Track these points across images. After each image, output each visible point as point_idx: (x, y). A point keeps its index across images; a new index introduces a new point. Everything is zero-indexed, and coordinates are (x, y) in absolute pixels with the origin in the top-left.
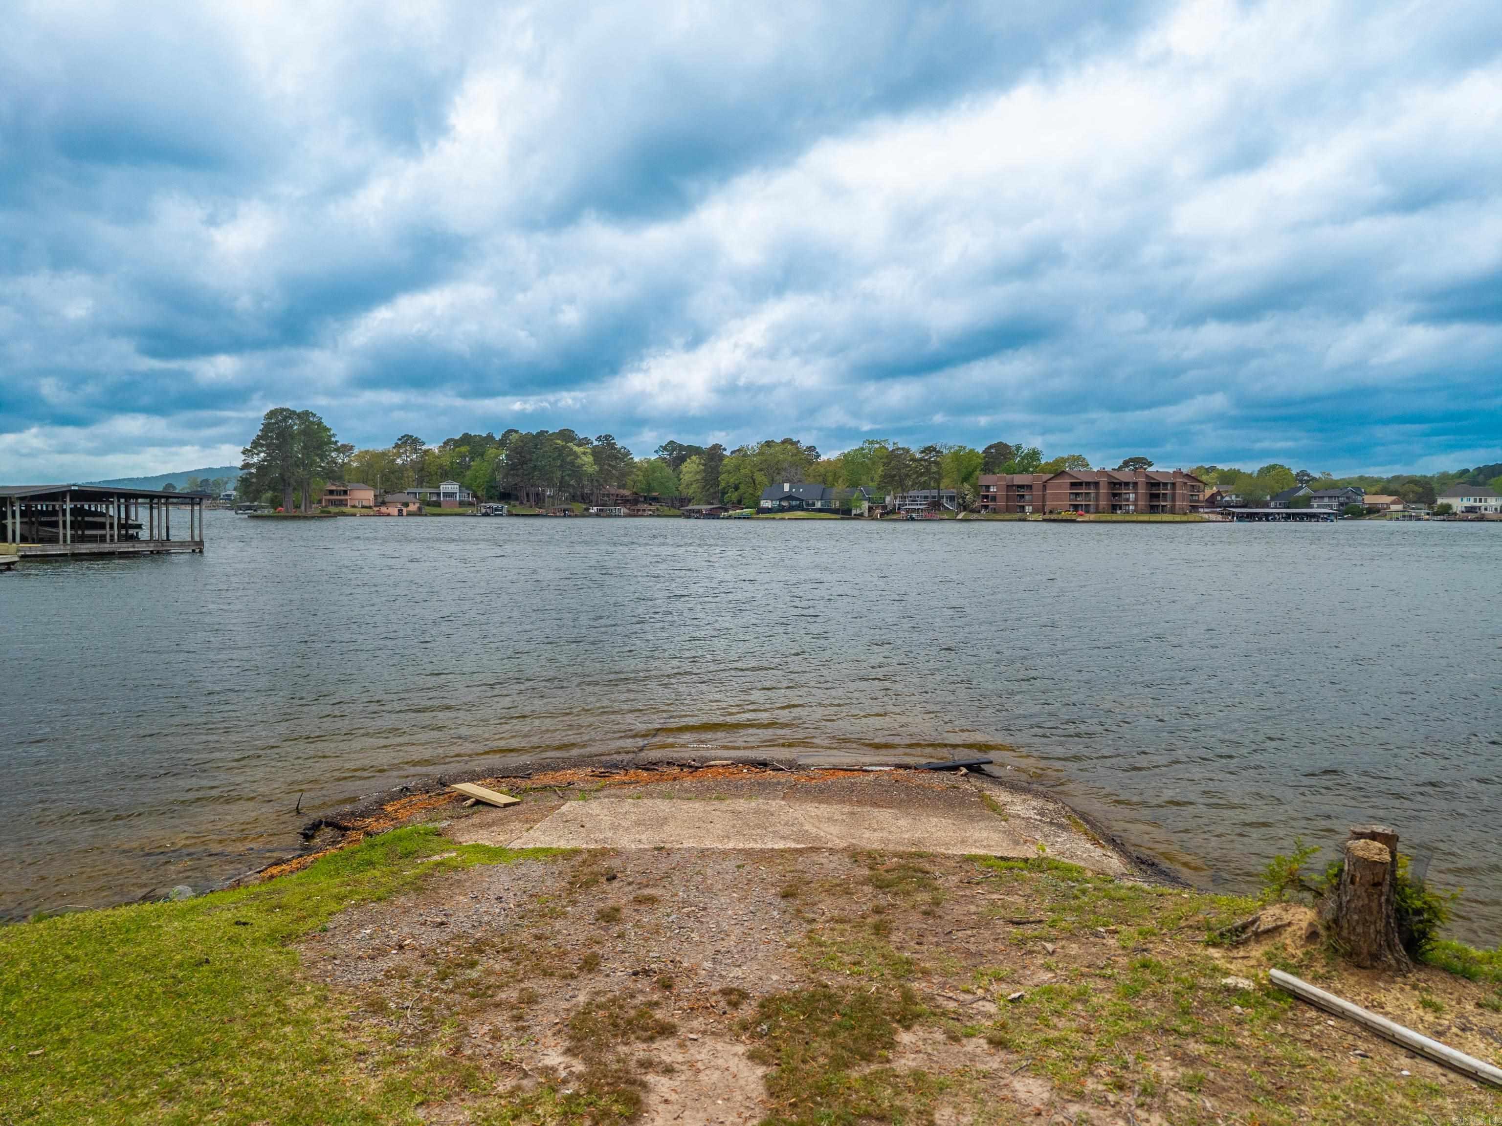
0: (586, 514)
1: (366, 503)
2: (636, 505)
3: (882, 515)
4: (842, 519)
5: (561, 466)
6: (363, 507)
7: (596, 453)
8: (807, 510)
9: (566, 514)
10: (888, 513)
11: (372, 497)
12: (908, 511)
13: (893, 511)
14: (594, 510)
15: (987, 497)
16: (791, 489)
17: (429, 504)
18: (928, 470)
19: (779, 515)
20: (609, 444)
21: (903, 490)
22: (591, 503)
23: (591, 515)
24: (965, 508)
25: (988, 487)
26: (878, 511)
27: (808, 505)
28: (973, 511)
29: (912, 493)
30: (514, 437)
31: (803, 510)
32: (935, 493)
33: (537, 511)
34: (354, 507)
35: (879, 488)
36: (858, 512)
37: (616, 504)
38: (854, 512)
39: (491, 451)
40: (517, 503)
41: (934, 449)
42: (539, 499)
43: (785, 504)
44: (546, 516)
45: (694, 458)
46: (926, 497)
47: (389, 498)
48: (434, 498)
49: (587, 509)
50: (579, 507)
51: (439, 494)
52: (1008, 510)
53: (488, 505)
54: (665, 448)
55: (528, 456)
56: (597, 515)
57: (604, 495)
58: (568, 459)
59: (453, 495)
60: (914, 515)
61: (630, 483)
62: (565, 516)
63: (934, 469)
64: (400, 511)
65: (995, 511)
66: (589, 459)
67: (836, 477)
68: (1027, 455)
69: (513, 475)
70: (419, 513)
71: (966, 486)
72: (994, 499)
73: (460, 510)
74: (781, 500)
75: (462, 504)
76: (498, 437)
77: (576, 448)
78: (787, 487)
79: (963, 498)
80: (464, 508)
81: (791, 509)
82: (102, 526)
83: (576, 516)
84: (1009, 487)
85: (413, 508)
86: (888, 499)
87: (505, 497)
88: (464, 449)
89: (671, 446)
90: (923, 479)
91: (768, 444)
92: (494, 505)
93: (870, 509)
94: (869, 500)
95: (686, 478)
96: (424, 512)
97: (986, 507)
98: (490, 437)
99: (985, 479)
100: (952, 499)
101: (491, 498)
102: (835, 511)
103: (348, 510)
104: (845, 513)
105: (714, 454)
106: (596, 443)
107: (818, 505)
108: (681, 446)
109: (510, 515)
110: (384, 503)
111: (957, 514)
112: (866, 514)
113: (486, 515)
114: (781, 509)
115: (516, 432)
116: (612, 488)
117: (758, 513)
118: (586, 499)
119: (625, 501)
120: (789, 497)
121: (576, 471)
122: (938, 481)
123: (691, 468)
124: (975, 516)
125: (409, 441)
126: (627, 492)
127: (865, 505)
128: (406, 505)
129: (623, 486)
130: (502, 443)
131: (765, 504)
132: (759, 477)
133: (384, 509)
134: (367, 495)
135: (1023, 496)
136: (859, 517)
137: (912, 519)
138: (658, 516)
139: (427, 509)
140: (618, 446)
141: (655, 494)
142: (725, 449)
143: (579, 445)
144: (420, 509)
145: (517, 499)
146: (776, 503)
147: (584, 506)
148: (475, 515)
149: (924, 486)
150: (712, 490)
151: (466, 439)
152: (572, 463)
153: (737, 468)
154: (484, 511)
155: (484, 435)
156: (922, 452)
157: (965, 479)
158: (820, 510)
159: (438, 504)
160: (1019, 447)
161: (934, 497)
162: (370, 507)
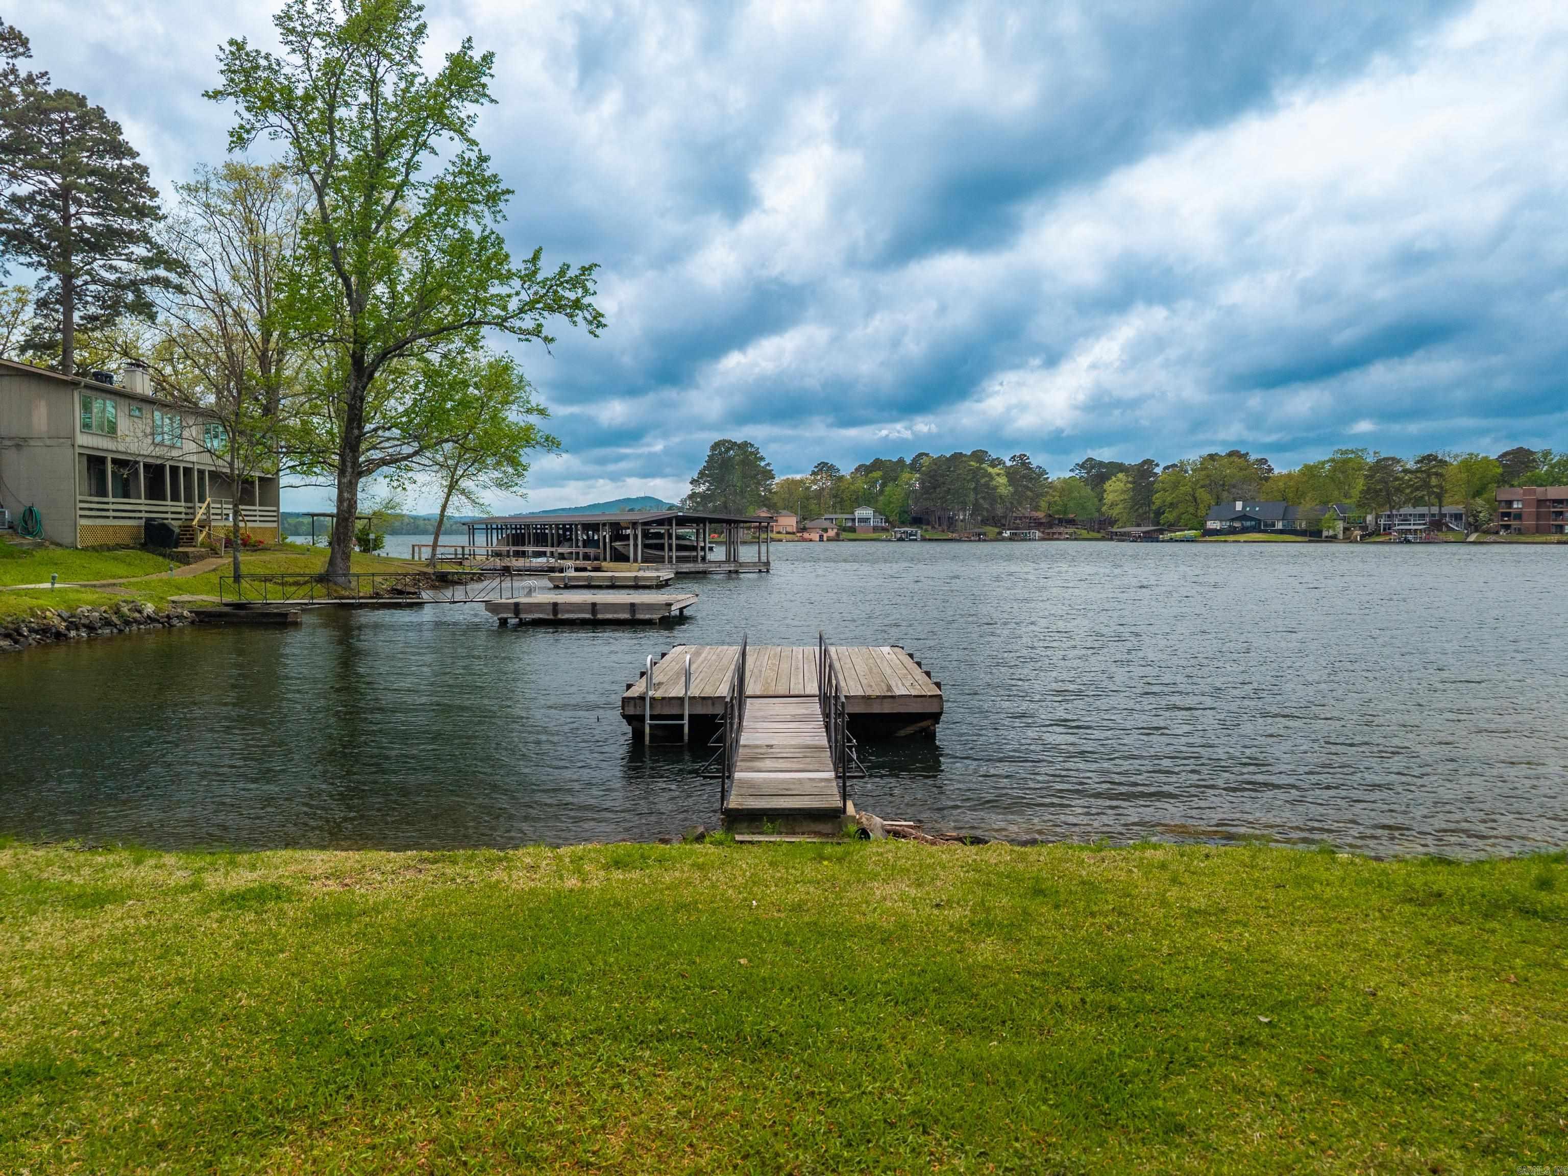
0: (999, 538)
1: (789, 529)
2: (1051, 527)
3: (1362, 536)
4: (1310, 541)
5: (975, 489)
6: (788, 533)
7: (1011, 474)
8: (1265, 532)
9: (980, 538)
10: (1370, 535)
11: (795, 524)
12: (1401, 532)
13: (1376, 532)
14: (1007, 534)
15: (1508, 515)
16: (1244, 507)
17: (845, 529)
18: (1426, 485)
19: (1231, 538)
20: (1024, 464)
21: (1391, 509)
22: (1003, 527)
23: (1004, 539)
24: (1475, 527)
25: (1510, 503)
26: (1358, 533)
27: (1265, 525)
28: (1487, 532)
29: (1403, 511)
30: (925, 461)
31: (1260, 531)
32: (1435, 510)
33: (950, 535)
34: (779, 533)
35: (1360, 505)
36: (1331, 533)
37: (1030, 528)
38: (1325, 534)
39: (905, 476)
40: (929, 528)
41: (1435, 459)
42: (951, 523)
43: (1237, 524)
44: (960, 540)
45: (1120, 475)
46: (1422, 516)
47: (808, 524)
48: (850, 524)
49: (1000, 533)
50: (992, 531)
51: (853, 520)
52: (1539, 530)
53: (902, 530)
54: (1082, 466)
55: (941, 480)
56: (1010, 539)
57: (1016, 518)
58: (983, 481)
59: (866, 520)
60: (1410, 537)
61: (1043, 504)
62: (979, 540)
63: (1434, 481)
64: (821, 537)
65: (1519, 532)
66: (1003, 480)
67: (1300, 495)
68: (1559, 462)
69: (926, 499)
70: (836, 539)
71: (1479, 501)
72: (1519, 516)
73: (875, 536)
74: (1233, 520)
75: (875, 529)
76: (908, 461)
77: (990, 470)
78: (1239, 506)
79: (1475, 516)
80: (879, 533)
81: (1244, 530)
82: (661, 547)
83: (991, 540)
84: (1540, 502)
85: (832, 533)
86: (1369, 518)
87: (917, 521)
88: (877, 474)
89: (1089, 465)
90: (1418, 494)
91: (1212, 457)
92: (909, 530)
93: (1346, 529)
94: (1344, 519)
95: (1109, 498)
96: (841, 537)
97: (1507, 527)
98: (901, 461)
99: (1505, 494)
100: (1457, 517)
101: (903, 523)
102: (1303, 533)
103: (774, 535)
104: (1314, 534)
105: (1144, 470)
106: (1009, 464)
107: (1279, 526)
108: (1101, 464)
109: (924, 539)
110: (804, 529)
111: (1467, 535)
112: (1341, 536)
113: (901, 540)
114: (1233, 531)
115: (927, 455)
116: (1026, 510)
117: (1204, 535)
118: (998, 522)
119: (1038, 524)
120: (1243, 517)
121: (988, 491)
122: (1439, 497)
123: (1116, 488)
124: (1492, 538)
125: (824, 468)
126: (1040, 515)
127: (1340, 525)
128: (826, 530)
129: (1037, 508)
130: (915, 466)
131: (1211, 525)
132: (1203, 495)
133: (806, 535)
134: (789, 521)
135: (1561, 513)
136: (1332, 539)
137: (1408, 542)
138: (1076, 539)
139: (844, 535)
140: (1034, 466)
141: (1071, 516)
142: (1157, 465)
143: (993, 466)
144: (838, 534)
145: (928, 524)
146: (1226, 525)
147: (997, 530)
148: (890, 540)
149: (1418, 502)
150: (1140, 511)
151: (878, 464)
152: (987, 485)
153: (1176, 485)
154: (899, 536)
155: (895, 460)
156: (1417, 462)
157: (1478, 493)
158: (1281, 532)
159: (853, 530)
160: (1546, 454)
161: (1434, 515)
162: (793, 533)
